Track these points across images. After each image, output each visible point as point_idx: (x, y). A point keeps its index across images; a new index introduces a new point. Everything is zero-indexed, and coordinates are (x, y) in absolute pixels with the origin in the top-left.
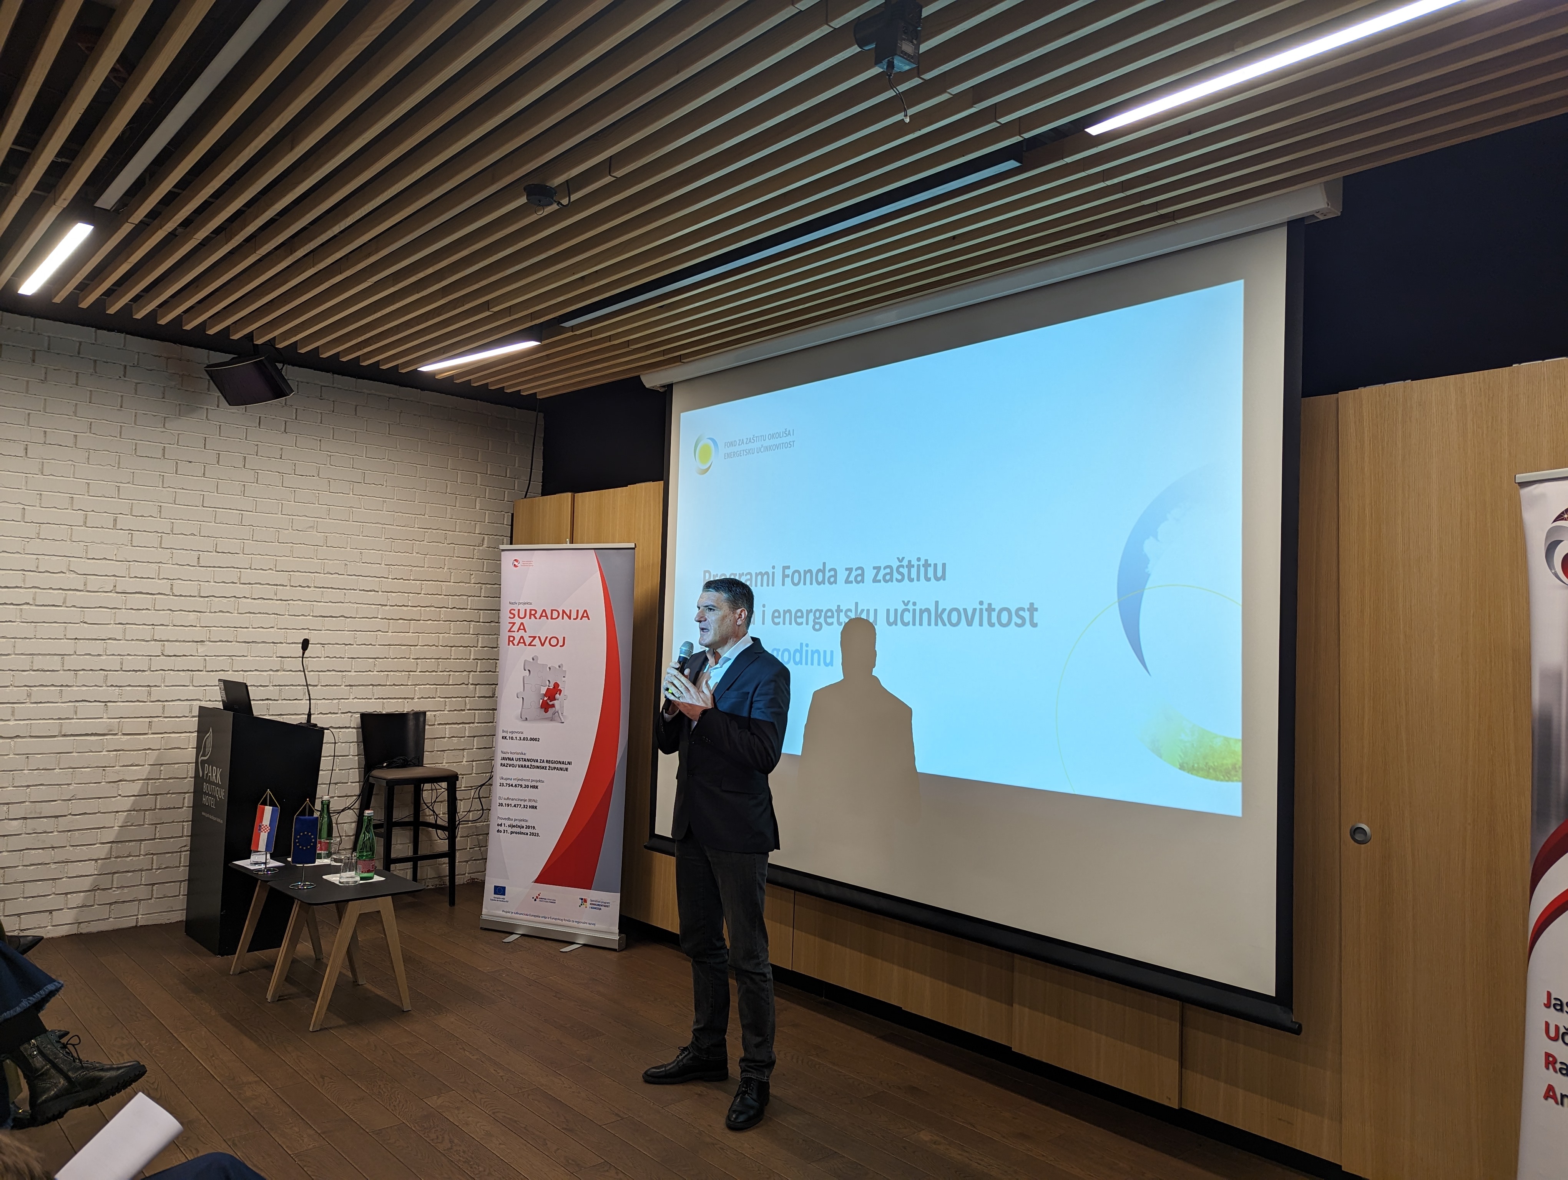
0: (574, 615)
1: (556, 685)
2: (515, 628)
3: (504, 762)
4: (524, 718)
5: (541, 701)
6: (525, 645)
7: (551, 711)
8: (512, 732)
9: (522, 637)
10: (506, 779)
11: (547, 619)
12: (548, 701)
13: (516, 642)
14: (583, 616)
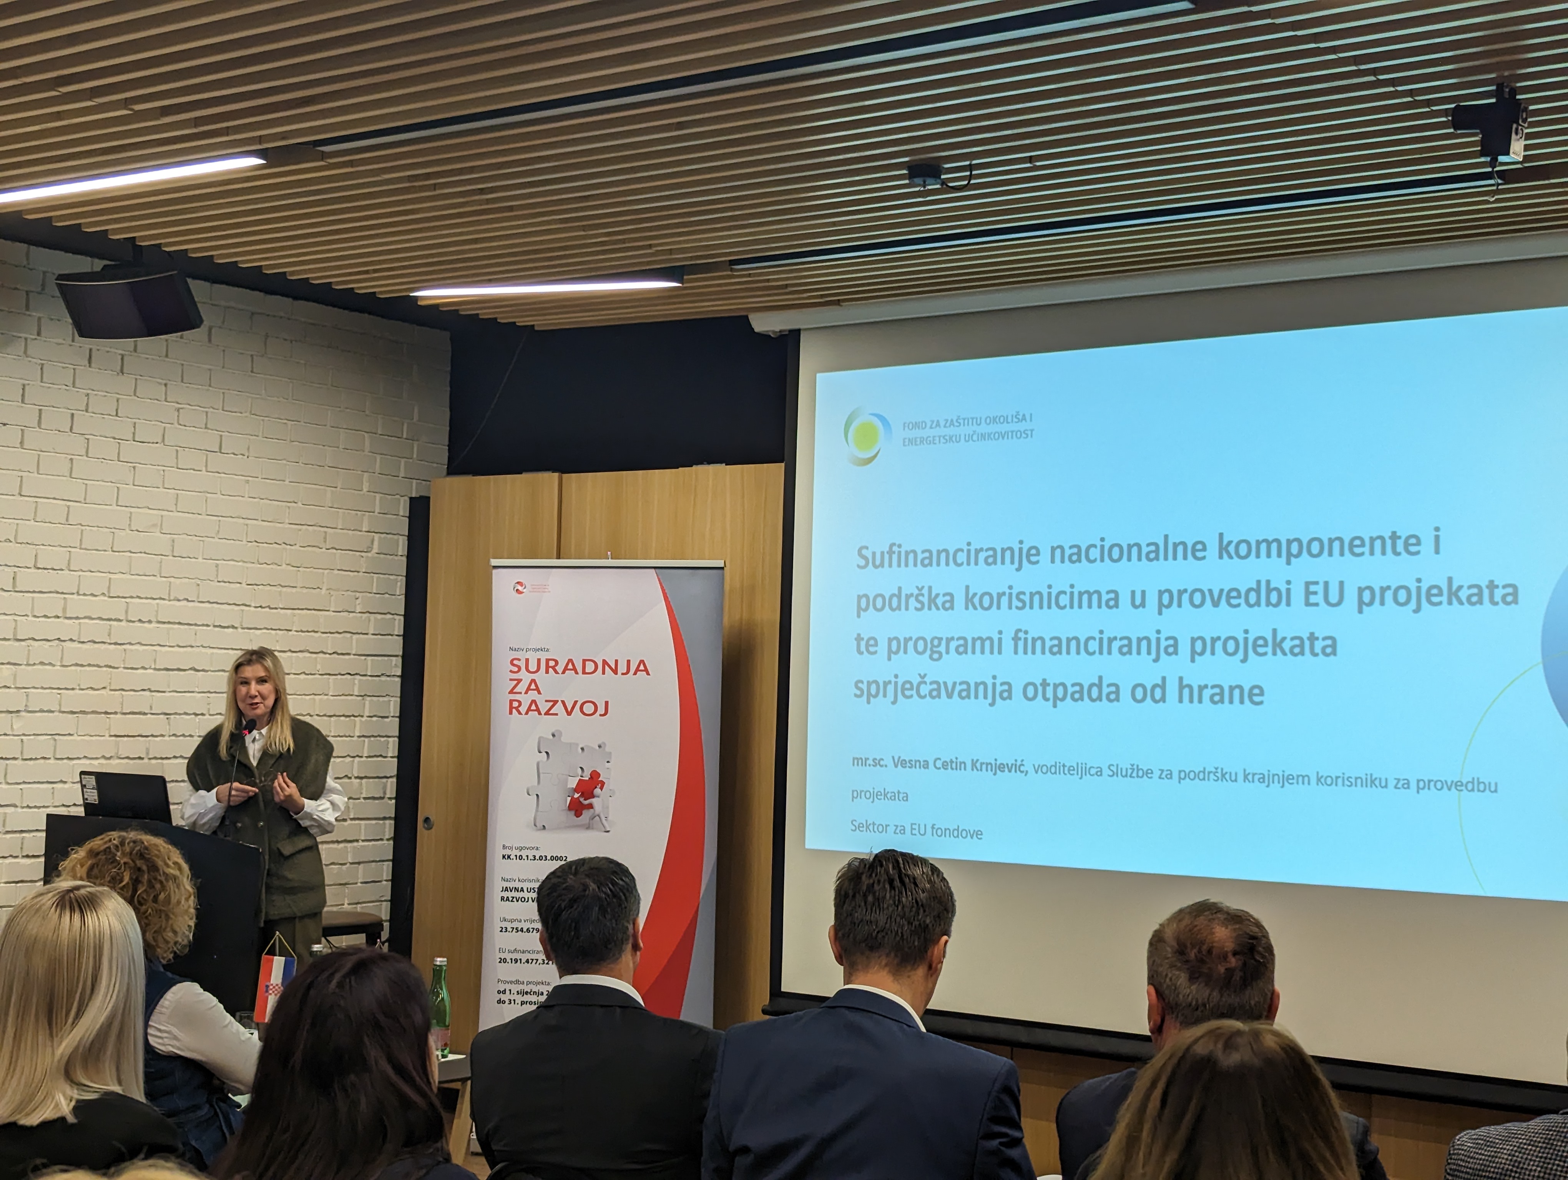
0: (622, 668)
1: (595, 775)
2: (522, 687)
3: (506, 894)
4: (540, 825)
5: (569, 799)
6: (540, 714)
7: (586, 814)
8: (521, 849)
9: (534, 702)
10: (512, 921)
11: (577, 673)
12: (582, 799)
13: (523, 709)
14: (637, 670)
